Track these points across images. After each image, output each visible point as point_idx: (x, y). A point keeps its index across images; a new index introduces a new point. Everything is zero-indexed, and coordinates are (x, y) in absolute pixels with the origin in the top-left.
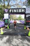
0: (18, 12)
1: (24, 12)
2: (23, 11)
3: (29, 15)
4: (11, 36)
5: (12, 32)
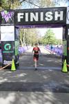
1: (61, 19)
2: (59, 18)
5: (25, 81)
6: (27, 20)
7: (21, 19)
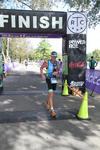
0: (35, 26)
1: (61, 27)
2: (57, 25)
3: (80, 42)
4: (8, 126)
5: (12, 110)
6: (14, 25)
7: (5, 23)
